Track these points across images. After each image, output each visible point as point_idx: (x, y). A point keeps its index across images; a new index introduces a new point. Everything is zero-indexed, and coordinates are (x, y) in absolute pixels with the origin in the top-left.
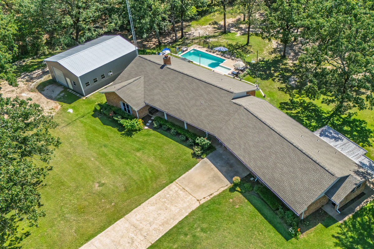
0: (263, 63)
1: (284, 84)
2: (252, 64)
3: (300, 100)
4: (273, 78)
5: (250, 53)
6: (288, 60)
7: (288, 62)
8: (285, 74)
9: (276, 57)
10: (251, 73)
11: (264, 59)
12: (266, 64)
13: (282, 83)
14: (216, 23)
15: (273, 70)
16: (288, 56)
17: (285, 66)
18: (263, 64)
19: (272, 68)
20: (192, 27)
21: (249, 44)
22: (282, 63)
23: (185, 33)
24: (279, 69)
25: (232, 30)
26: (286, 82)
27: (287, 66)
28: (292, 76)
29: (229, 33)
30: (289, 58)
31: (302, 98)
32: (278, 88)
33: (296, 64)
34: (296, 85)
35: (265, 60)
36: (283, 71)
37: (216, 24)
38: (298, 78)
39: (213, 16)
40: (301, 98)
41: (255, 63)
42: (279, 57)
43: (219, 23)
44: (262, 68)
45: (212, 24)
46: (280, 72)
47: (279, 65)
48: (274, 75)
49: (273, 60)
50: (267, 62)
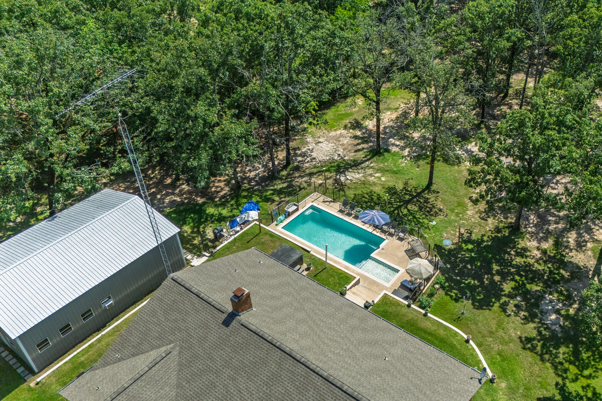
0: (470, 246)
1: (532, 325)
2: (445, 250)
3: (583, 388)
4: (502, 301)
5: (436, 214)
6: (527, 238)
7: (528, 244)
8: (528, 286)
9: (498, 230)
10: (447, 284)
11: (471, 233)
12: (478, 252)
13: (526, 320)
14: (357, 125)
15: (498, 273)
16: (525, 227)
17: (524, 259)
18: (471, 251)
19: (495, 267)
20: (310, 133)
21: (434, 187)
22: (514, 247)
23: (295, 149)
24: (513, 270)
25: (393, 145)
26: (535, 316)
27: (529, 260)
28: (545, 292)
29: (386, 154)
30: (529, 233)
31: (589, 381)
32: (520, 338)
33: (548, 253)
34: (560, 326)
35: (474, 237)
36: (521, 276)
37: (359, 128)
38: (563, 300)
39: (353, 107)
40: (584, 382)
41: (453, 247)
42: (504, 228)
43: (364, 125)
44: (472, 266)
45: (350, 128)
46: (516, 281)
47: (509, 254)
48: (502, 290)
49: (493, 238)
50: (478, 243)
